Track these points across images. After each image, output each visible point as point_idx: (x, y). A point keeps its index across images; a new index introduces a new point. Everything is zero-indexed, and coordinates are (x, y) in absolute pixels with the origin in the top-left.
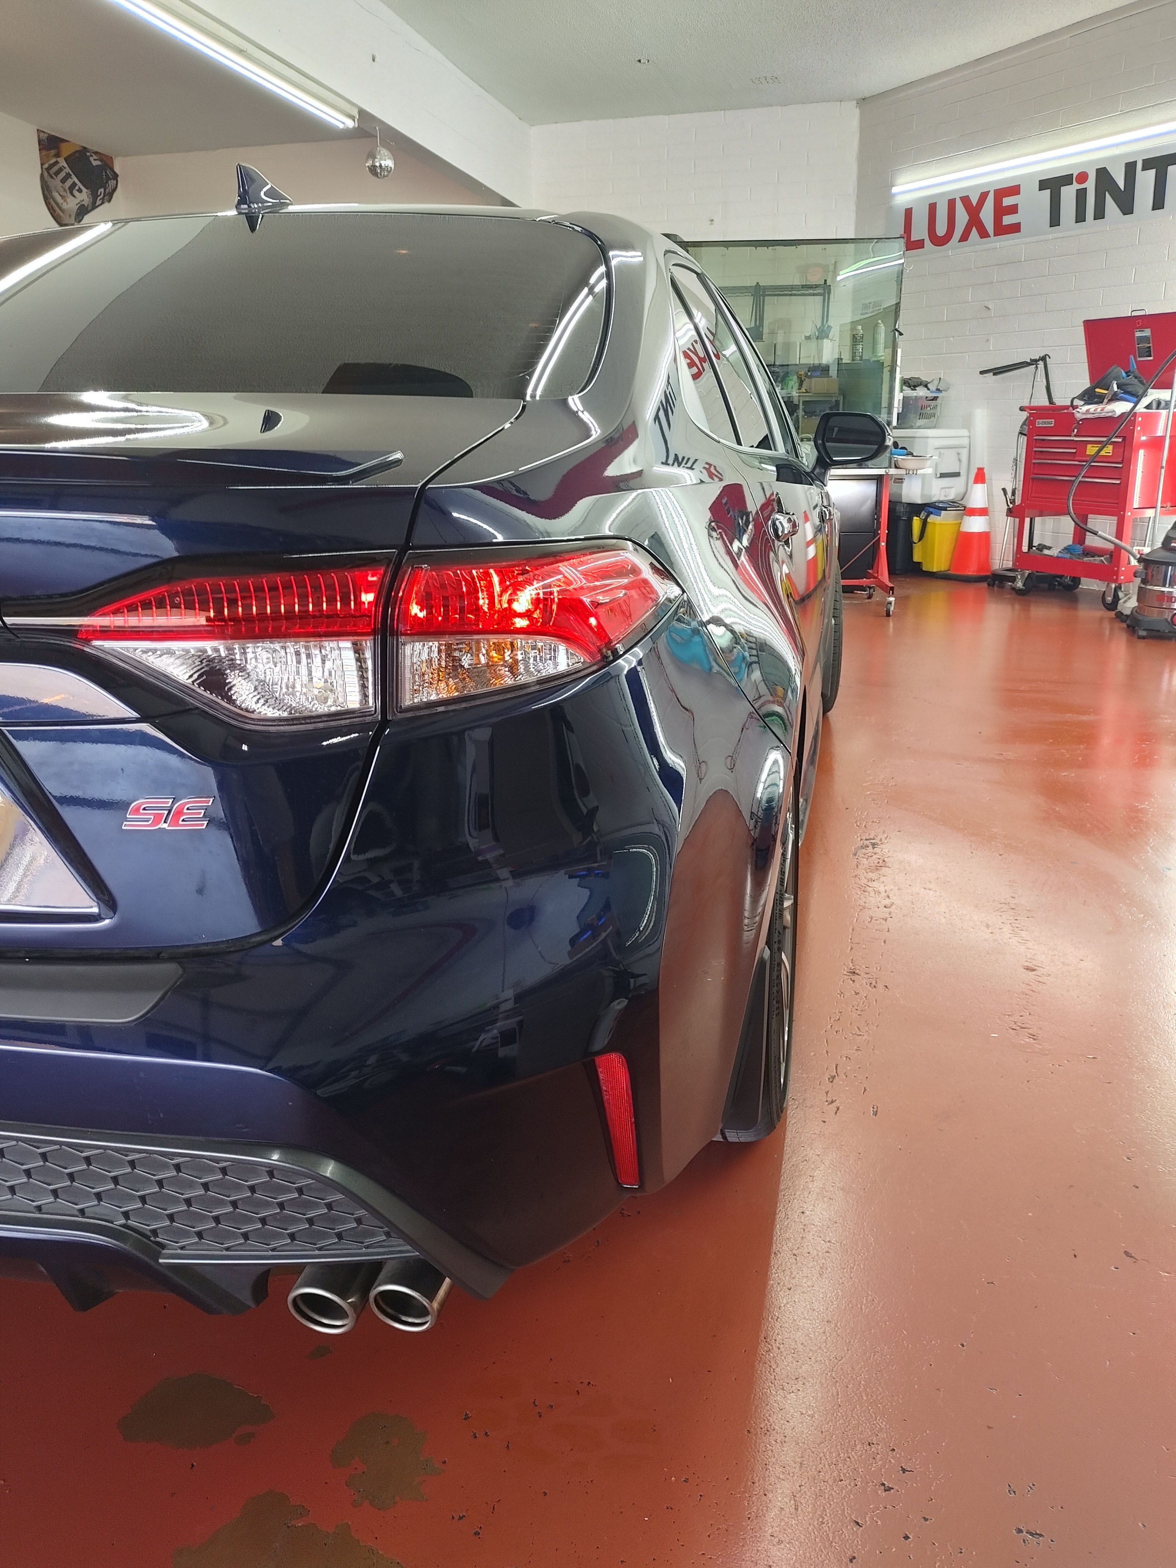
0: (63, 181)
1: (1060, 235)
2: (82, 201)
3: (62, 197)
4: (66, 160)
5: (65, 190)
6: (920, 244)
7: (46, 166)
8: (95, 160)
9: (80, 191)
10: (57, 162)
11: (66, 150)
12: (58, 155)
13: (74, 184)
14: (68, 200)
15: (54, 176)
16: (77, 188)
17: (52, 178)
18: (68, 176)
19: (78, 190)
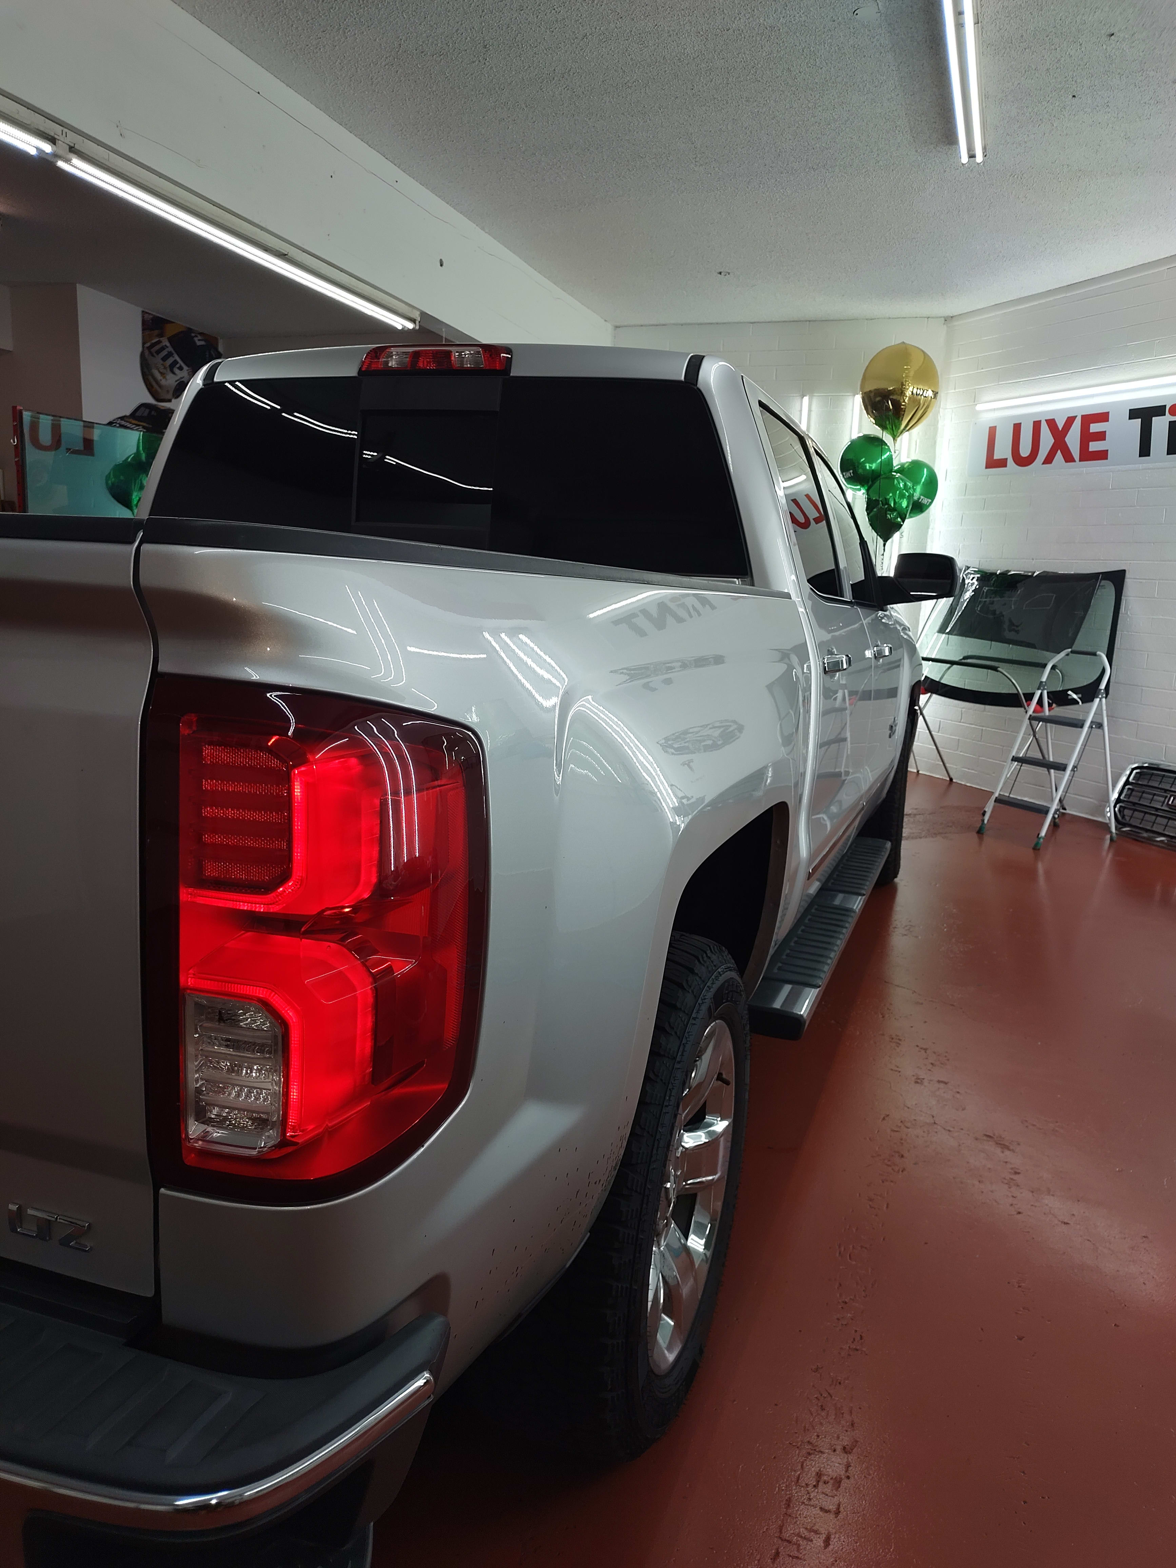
0: (164, 359)
1: (1151, 466)
2: (181, 378)
3: (162, 374)
4: (170, 339)
5: (165, 368)
6: (1002, 463)
7: (148, 345)
8: (199, 340)
9: (181, 368)
10: (159, 342)
11: (170, 331)
12: (161, 335)
13: (175, 362)
14: (168, 377)
15: (155, 354)
16: (178, 366)
17: (153, 355)
18: (170, 355)
19: (178, 368)
